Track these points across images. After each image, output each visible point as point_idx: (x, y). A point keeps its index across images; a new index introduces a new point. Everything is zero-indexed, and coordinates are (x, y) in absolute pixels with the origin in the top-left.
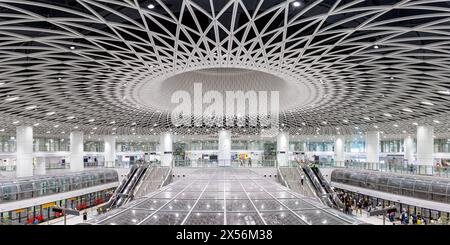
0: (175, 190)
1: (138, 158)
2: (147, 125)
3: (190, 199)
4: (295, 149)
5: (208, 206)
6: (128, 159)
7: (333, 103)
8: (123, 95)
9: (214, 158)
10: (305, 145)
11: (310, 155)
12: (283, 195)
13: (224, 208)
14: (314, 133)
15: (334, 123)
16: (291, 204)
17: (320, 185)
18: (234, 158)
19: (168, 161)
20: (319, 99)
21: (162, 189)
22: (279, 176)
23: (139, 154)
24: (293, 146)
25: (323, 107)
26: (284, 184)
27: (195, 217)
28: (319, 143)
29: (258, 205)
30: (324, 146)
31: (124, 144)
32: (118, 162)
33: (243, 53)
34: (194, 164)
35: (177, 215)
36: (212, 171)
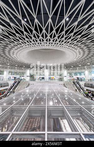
0: (30, 89)
1: (17, 78)
2: (21, 67)
3: (35, 92)
4: (70, 75)
5: (41, 94)
6: (14, 78)
7: (83, 58)
8: (13, 55)
9: (43, 78)
10: (73, 74)
11: (75, 77)
12: (66, 91)
13: (46, 95)
14: (76, 69)
15: (84, 65)
16: (69, 94)
17: (80, 88)
18: (50, 78)
19: (28, 79)
20: (77, 57)
21: (25, 89)
22: (65, 84)
23: (18, 76)
24: (69, 74)
25: (79, 60)
26: (66, 87)
27: (37, 99)
28: (78, 73)
29: (58, 94)
30: (80, 74)
31: (12, 72)
32: (9, 79)
33: (52, 43)
34: (37, 80)
35: (30, 98)
36: (42, 83)
